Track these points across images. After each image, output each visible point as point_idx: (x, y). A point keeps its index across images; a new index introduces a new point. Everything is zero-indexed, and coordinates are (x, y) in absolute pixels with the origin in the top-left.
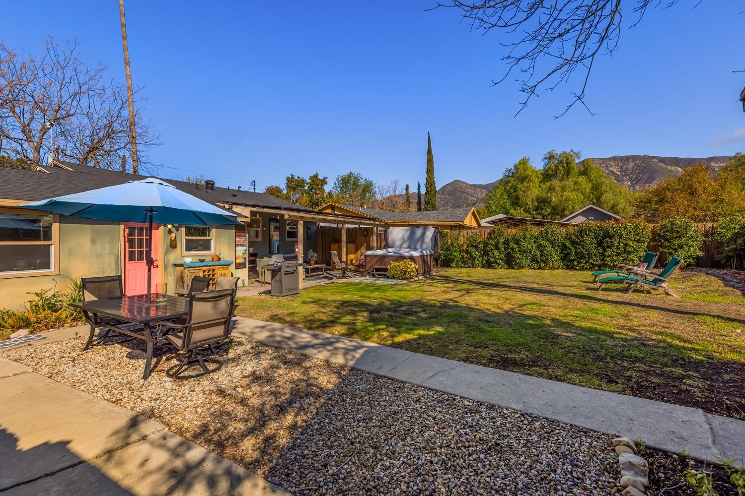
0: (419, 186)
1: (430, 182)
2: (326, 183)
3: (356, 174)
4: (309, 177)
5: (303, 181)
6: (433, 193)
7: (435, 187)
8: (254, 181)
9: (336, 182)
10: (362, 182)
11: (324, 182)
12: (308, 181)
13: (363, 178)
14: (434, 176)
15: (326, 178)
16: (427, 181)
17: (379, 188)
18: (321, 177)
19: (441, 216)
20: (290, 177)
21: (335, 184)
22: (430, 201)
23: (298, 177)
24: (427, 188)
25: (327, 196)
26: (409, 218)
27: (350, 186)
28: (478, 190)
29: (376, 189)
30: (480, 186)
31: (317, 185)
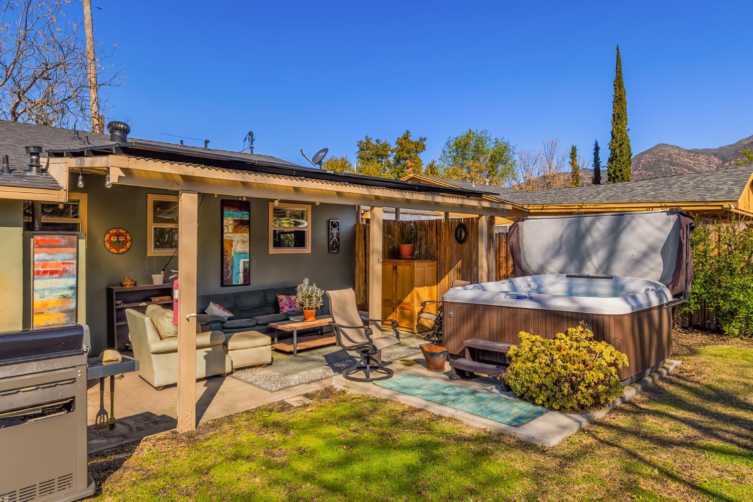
0: (597, 149)
1: (619, 141)
2: (424, 148)
3: (479, 132)
4: (396, 140)
5: (385, 146)
6: (625, 158)
7: (628, 146)
8: (250, 134)
9: (446, 149)
10: (490, 147)
11: (420, 146)
12: (394, 146)
13: (493, 138)
14: (627, 127)
15: (425, 139)
16: (613, 137)
17: (520, 154)
18: (414, 138)
19: (665, 191)
20: (365, 141)
21: (444, 152)
22: (618, 174)
23: (377, 141)
24: (613, 150)
25: (427, 171)
26: (580, 198)
27: (470, 153)
28: (702, 158)
29: (516, 157)
30: (706, 152)
31: (408, 152)
